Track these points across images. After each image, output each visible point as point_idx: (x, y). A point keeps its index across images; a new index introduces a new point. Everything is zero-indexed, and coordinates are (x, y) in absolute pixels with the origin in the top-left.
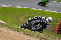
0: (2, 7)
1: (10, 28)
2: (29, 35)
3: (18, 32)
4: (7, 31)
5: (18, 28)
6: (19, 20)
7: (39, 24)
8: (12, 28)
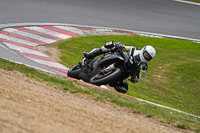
0: (94, 33)
1: (122, 105)
2: (182, 127)
3: (147, 120)
4: (112, 114)
5: (149, 106)
6: (151, 79)
7: (112, 66)
8: (128, 106)
